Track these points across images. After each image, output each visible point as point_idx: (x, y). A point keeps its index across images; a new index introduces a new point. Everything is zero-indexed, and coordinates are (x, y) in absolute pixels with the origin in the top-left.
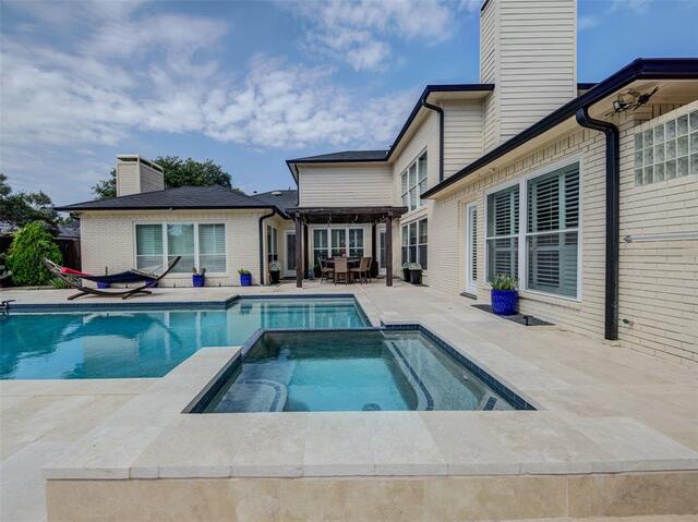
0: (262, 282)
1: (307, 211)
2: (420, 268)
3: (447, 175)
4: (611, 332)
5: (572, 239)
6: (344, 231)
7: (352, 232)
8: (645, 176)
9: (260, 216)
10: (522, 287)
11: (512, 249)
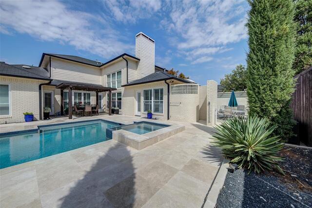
0: (41, 119)
1: (76, 85)
2: (118, 108)
3: (130, 81)
4: (168, 119)
5: (162, 102)
6: (81, 93)
7: (85, 94)
8: (173, 93)
9: (40, 83)
10: (152, 112)
11: (149, 103)
